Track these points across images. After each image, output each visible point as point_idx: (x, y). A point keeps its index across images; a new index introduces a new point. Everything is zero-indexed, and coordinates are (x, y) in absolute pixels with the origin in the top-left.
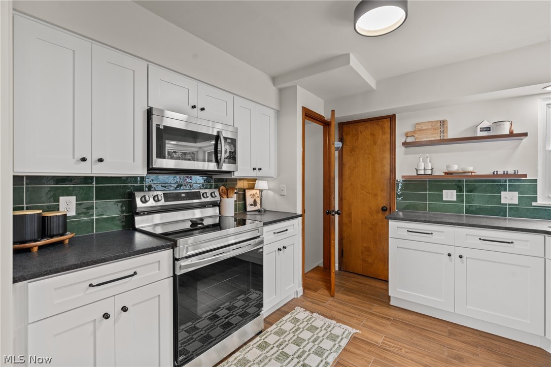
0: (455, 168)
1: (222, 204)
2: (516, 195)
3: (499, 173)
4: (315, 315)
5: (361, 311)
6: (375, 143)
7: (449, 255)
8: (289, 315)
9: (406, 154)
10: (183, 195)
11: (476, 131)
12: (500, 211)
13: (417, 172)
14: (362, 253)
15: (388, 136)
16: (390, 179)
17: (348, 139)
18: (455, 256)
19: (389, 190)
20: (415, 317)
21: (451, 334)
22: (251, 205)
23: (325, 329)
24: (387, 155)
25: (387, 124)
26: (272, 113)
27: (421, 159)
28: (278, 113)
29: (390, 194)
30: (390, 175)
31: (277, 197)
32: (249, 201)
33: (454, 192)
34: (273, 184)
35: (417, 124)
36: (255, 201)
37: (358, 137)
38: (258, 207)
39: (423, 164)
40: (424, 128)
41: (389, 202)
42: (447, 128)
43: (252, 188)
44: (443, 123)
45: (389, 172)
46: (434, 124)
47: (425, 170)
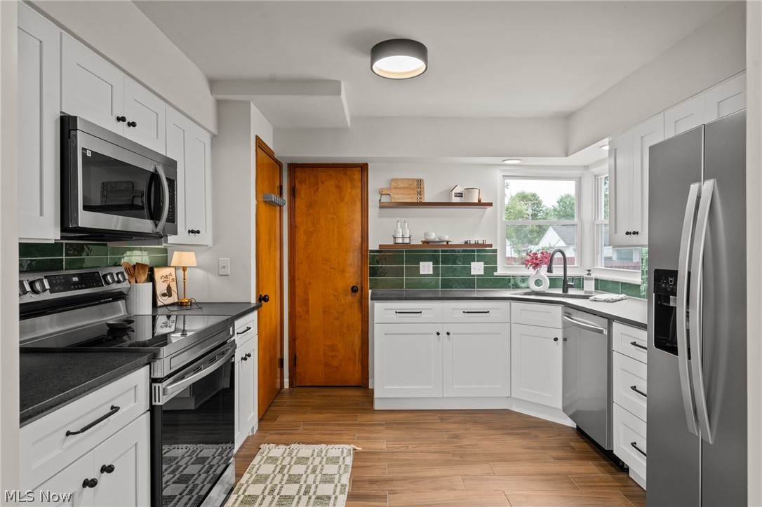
0: (433, 236)
2: (482, 264)
3: (471, 242)
4: (293, 446)
5: (347, 425)
6: (342, 199)
7: (438, 334)
8: (258, 458)
9: (380, 216)
10: (75, 279)
11: (450, 196)
12: (470, 283)
13: (395, 240)
14: (325, 354)
15: (359, 191)
16: (362, 249)
17: (303, 190)
18: (443, 334)
19: (360, 264)
20: (404, 415)
21: (442, 420)
22: (164, 295)
23: (318, 456)
24: (358, 217)
25: (357, 176)
26: (207, 138)
27: (399, 223)
28: (214, 138)
29: (362, 269)
30: (362, 244)
31: (213, 279)
32: (161, 288)
33: (430, 264)
34: (206, 258)
35: (393, 180)
36: (169, 288)
37: (318, 189)
38: (174, 299)
39: (401, 230)
40: (400, 186)
41: (360, 279)
42: (424, 188)
43: (165, 264)
44: (420, 182)
45: (360, 240)
46: (410, 183)
47: (403, 237)
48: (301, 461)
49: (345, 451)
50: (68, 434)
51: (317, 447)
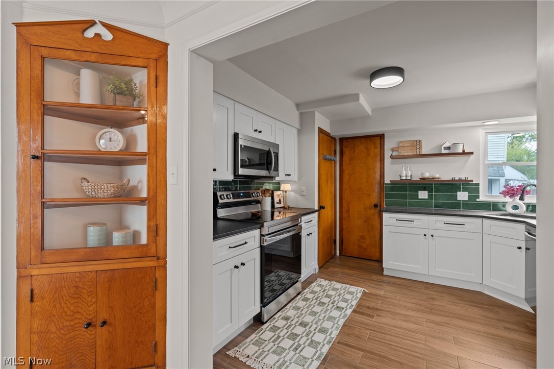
0: (427, 175)
1: (263, 202)
2: (466, 193)
3: (456, 179)
4: (333, 282)
5: (365, 279)
6: (369, 155)
7: (425, 235)
8: (314, 283)
9: (392, 164)
10: (242, 194)
11: (440, 149)
12: (457, 205)
13: (400, 178)
14: (358, 240)
15: (379, 150)
16: (380, 183)
17: (347, 151)
18: (429, 236)
19: (379, 191)
20: (402, 280)
21: (426, 288)
22: (278, 203)
23: (344, 289)
24: (378, 165)
25: (378, 141)
26: (295, 131)
27: (404, 168)
28: (299, 131)
29: (380, 195)
30: (380, 180)
31: (298, 197)
32: (276, 200)
33: (426, 192)
34: (295, 187)
35: (400, 142)
36: (280, 200)
37: (355, 150)
38: (282, 205)
39: (405, 172)
40: (405, 145)
41: (379, 200)
42: (421, 146)
43: (279, 189)
44: (419, 142)
45: (379, 178)
46: (412, 142)
47: (406, 176)
48: (334, 289)
49: (359, 290)
50: (230, 247)
51: (344, 286)
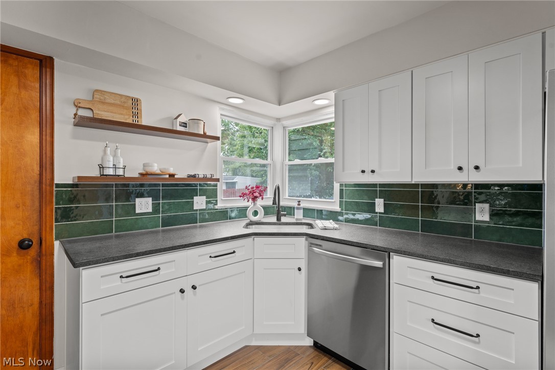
7: (182, 291)
9: (75, 137)
11: (175, 124)
12: (193, 218)
13: (102, 171)
15: (36, 95)
16: (41, 182)
18: (188, 290)
19: (37, 204)
24: (33, 134)
25: (32, 70)
29: (41, 212)
30: (41, 174)
33: (149, 200)
35: (97, 91)
39: (111, 159)
40: (108, 101)
41: (36, 228)
42: (141, 110)
44: (136, 102)
46: (123, 99)
47: (115, 167)
